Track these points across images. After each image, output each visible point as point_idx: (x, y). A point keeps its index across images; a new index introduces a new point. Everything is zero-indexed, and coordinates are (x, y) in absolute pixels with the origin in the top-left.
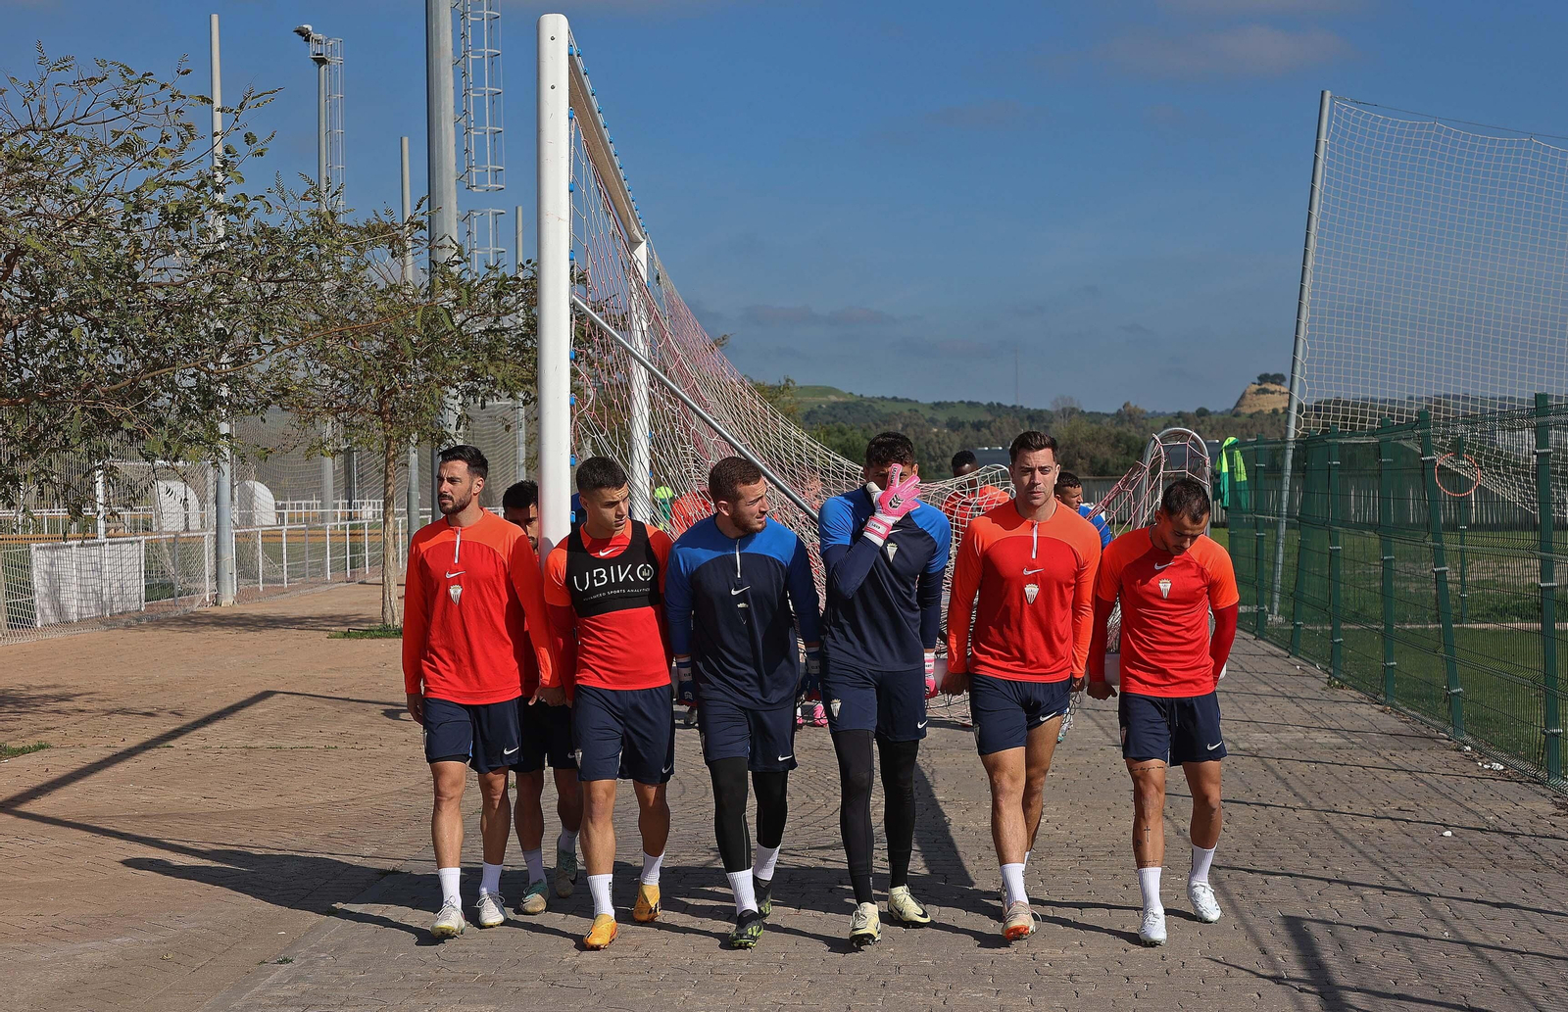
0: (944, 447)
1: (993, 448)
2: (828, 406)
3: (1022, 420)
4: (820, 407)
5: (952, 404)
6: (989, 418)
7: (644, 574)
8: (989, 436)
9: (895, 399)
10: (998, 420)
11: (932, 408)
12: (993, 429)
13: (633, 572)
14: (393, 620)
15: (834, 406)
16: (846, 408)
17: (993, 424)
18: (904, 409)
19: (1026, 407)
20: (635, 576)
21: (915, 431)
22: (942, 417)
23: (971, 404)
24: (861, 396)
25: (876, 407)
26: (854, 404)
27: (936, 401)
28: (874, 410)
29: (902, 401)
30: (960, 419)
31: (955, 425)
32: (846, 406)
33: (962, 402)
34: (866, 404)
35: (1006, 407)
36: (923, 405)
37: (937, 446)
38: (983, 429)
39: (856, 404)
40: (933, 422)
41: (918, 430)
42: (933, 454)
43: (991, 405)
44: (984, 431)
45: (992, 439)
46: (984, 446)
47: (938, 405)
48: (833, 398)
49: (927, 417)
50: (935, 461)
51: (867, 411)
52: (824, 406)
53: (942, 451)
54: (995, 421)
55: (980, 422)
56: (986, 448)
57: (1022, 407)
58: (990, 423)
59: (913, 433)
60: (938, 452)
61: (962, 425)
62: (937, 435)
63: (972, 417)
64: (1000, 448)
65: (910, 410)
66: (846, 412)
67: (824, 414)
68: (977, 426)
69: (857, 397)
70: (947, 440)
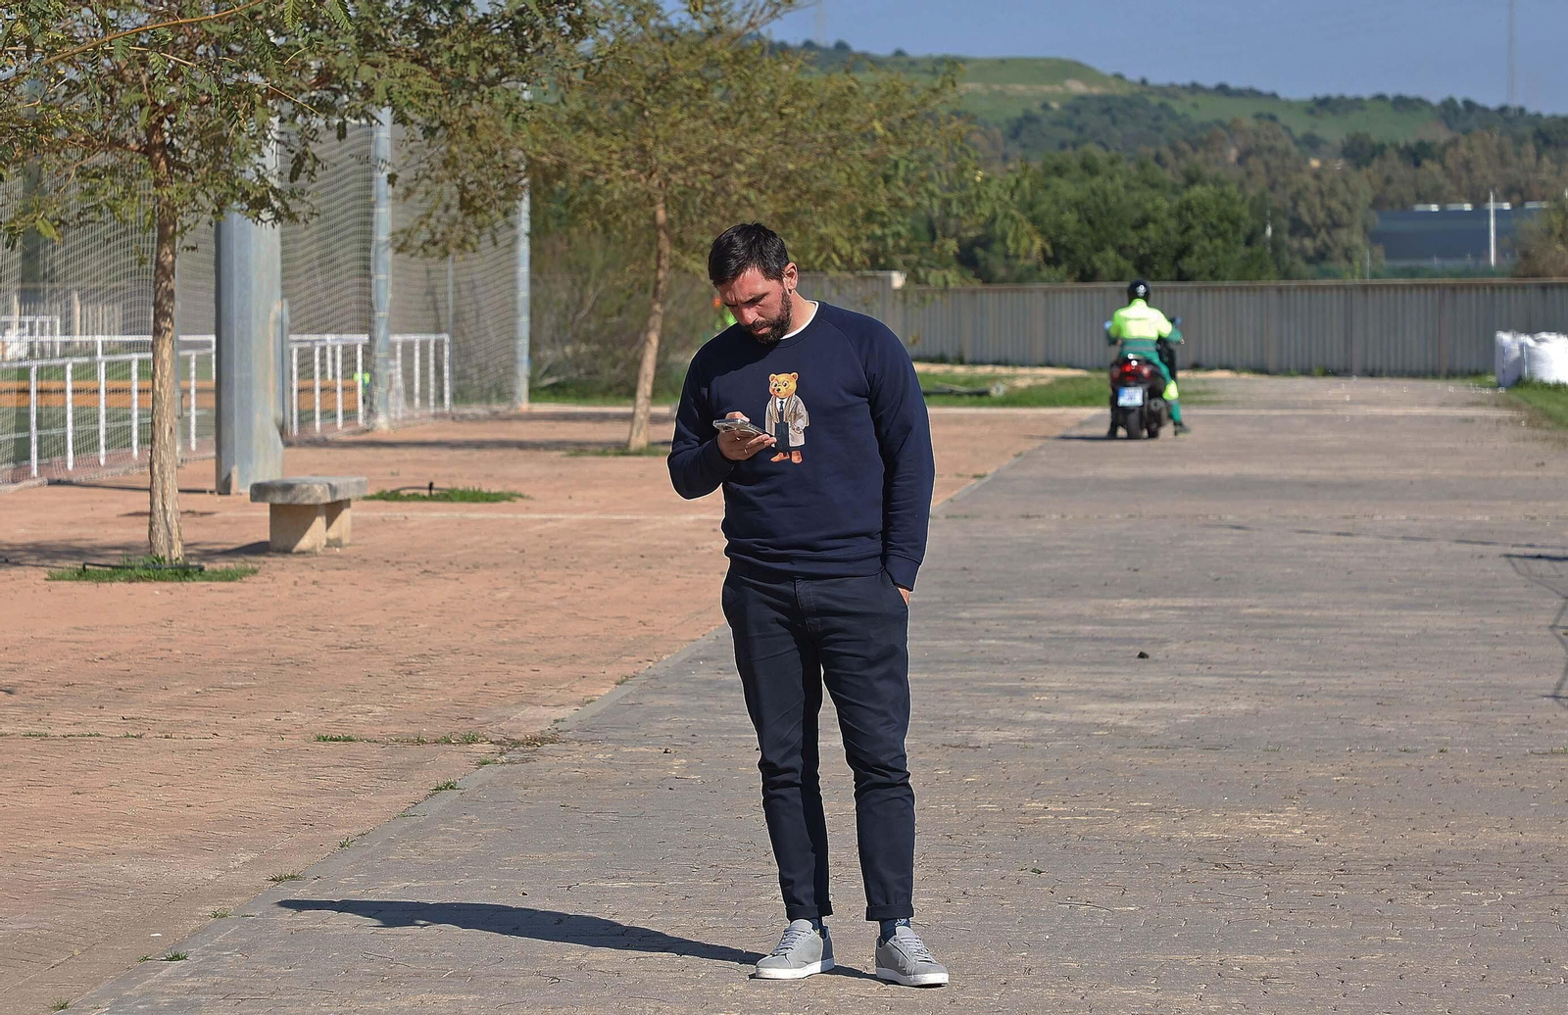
0: (1334, 204)
1: (1452, 207)
2: (1065, 107)
3: (1519, 141)
4: (1046, 107)
5: (1357, 103)
6: (1440, 135)
8: (1441, 180)
9: (1222, 89)
10: (1463, 141)
11: (1311, 112)
12: (1450, 162)
14: (171, 547)
15: (1078, 105)
16: (1107, 111)
17: (1451, 150)
18: (1243, 114)
19: (1531, 109)
21: (1267, 165)
22: (1333, 131)
23: (1402, 103)
24: (1144, 82)
25: (1178, 107)
26: (1126, 101)
27: (1321, 94)
28: (1173, 116)
29: (1240, 93)
30: (1376, 137)
31: (1359, 152)
32: (1107, 107)
33: (1381, 98)
34: (1154, 100)
35: (1485, 110)
36: (1289, 105)
37: (1317, 201)
38: (1426, 163)
39: (1129, 101)
40: (1312, 143)
41: (1275, 163)
42: (1307, 219)
43: (1449, 105)
44: (1431, 167)
45: (1449, 187)
46: (1427, 202)
47: (1324, 105)
48: (1077, 87)
49: (1299, 131)
50: (1314, 237)
51: (1156, 119)
52: (1055, 105)
53: (1330, 212)
54: (1455, 143)
55: (1421, 145)
56: (1434, 208)
57: (1522, 110)
58: (1444, 148)
59: (1262, 169)
60: (1321, 216)
61: (1379, 150)
62: (1317, 176)
63: (1408, 132)
64: (1468, 207)
65: (1258, 116)
66: (1107, 119)
67: (1055, 124)
68: (1416, 155)
69: (1132, 84)
70: (1340, 187)
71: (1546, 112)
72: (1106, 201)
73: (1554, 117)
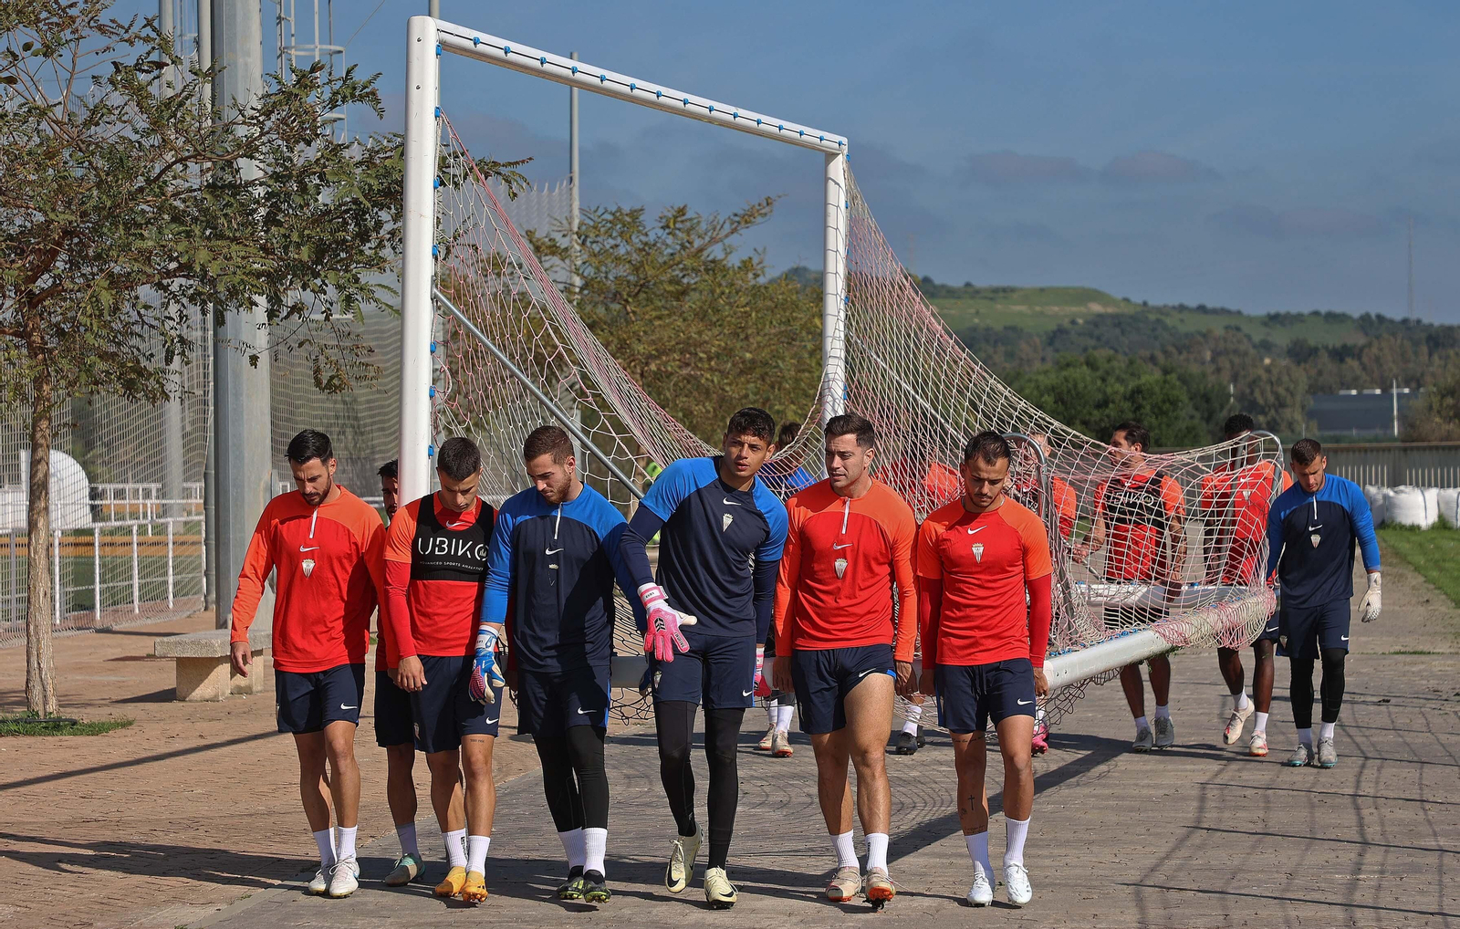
0: (1281, 390)
1: (1366, 392)
2: (1087, 322)
3: (1416, 344)
4: (1073, 322)
5: (1299, 318)
6: (1360, 340)
7: (482, 553)
8: (1359, 372)
9: (1202, 309)
10: (1376, 343)
11: (1265, 324)
12: (1365, 359)
13: (471, 549)
15: (1098, 321)
16: (1118, 325)
17: (1366, 350)
18: (1216, 326)
19: (1426, 321)
20: (472, 554)
21: (1231, 362)
22: (1282, 338)
23: (1333, 318)
24: (1145, 304)
25: (1168, 321)
26: (1131, 317)
27: (1273, 312)
28: (1165, 328)
29: (1215, 312)
30: (1312, 343)
31: (1301, 353)
32: (1118, 321)
33: (1316, 313)
34: (1152, 317)
35: (1392, 321)
36: (1250, 319)
37: (1268, 388)
38: (1349, 360)
39: (1134, 318)
40: (1266, 346)
41: (1237, 360)
42: (1261, 401)
43: (1365, 318)
44: (1352, 363)
45: (1364, 377)
46: (1349, 388)
47: (1274, 319)
48: (1096, 308)
49: (1257, 338)
50: (1265, 414)
51: (1154, 330)
52: (1080, 321)
53: (1277, 396)
54: (1370, 345)
55: (1344, 347)
56: (1354, 392)
57: (1419, 322)
58: (1361, 350)
59: (1228, 365)
60: (1271, 399)
61: (1314, 351)
62: (1268, 370)
63: (1335, 338)
64: (1378, 392)
65: (1227, 328)
66: (1118, 331)
67: (1080, 334)
68: (1340, 354)
69: (1136, 305)
70: (1285, 378)
71: (1437, 323)
72: (1075, 386)
73: (1442, 326)
